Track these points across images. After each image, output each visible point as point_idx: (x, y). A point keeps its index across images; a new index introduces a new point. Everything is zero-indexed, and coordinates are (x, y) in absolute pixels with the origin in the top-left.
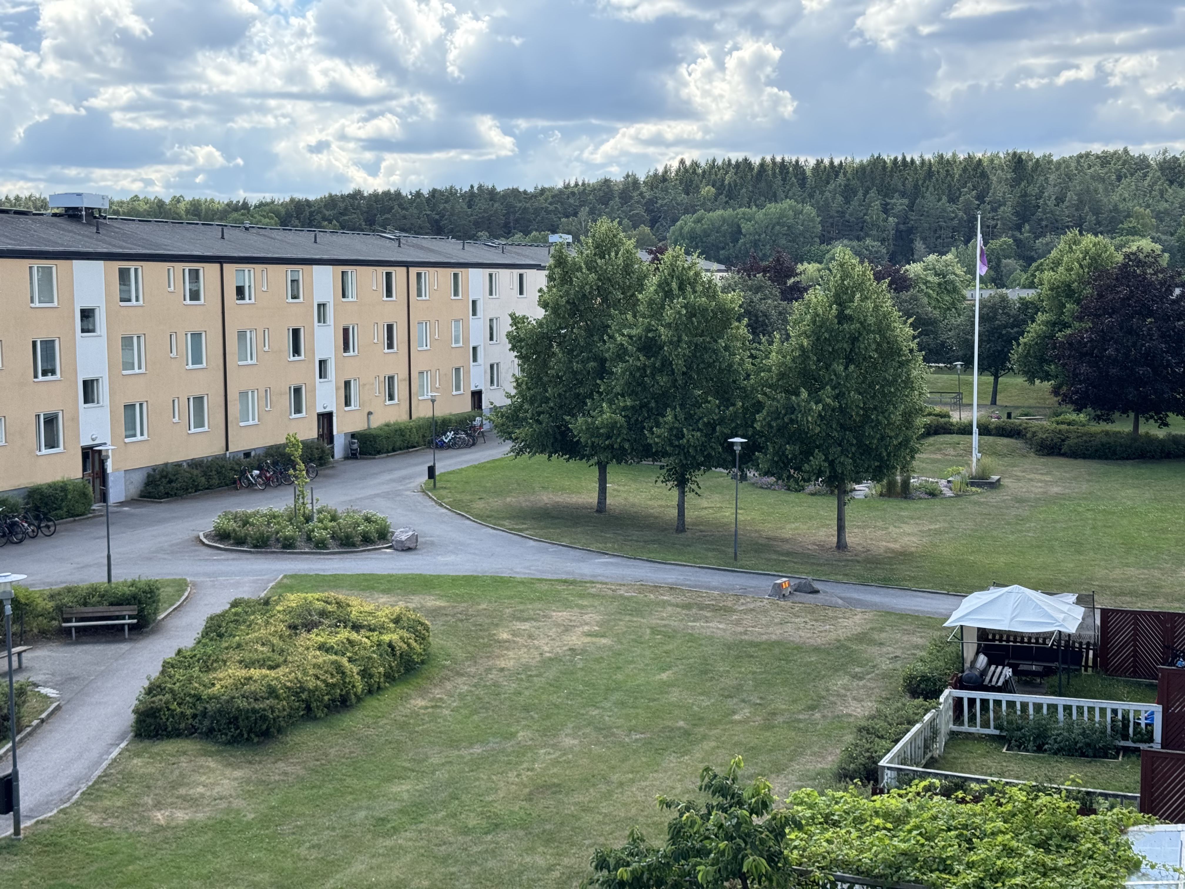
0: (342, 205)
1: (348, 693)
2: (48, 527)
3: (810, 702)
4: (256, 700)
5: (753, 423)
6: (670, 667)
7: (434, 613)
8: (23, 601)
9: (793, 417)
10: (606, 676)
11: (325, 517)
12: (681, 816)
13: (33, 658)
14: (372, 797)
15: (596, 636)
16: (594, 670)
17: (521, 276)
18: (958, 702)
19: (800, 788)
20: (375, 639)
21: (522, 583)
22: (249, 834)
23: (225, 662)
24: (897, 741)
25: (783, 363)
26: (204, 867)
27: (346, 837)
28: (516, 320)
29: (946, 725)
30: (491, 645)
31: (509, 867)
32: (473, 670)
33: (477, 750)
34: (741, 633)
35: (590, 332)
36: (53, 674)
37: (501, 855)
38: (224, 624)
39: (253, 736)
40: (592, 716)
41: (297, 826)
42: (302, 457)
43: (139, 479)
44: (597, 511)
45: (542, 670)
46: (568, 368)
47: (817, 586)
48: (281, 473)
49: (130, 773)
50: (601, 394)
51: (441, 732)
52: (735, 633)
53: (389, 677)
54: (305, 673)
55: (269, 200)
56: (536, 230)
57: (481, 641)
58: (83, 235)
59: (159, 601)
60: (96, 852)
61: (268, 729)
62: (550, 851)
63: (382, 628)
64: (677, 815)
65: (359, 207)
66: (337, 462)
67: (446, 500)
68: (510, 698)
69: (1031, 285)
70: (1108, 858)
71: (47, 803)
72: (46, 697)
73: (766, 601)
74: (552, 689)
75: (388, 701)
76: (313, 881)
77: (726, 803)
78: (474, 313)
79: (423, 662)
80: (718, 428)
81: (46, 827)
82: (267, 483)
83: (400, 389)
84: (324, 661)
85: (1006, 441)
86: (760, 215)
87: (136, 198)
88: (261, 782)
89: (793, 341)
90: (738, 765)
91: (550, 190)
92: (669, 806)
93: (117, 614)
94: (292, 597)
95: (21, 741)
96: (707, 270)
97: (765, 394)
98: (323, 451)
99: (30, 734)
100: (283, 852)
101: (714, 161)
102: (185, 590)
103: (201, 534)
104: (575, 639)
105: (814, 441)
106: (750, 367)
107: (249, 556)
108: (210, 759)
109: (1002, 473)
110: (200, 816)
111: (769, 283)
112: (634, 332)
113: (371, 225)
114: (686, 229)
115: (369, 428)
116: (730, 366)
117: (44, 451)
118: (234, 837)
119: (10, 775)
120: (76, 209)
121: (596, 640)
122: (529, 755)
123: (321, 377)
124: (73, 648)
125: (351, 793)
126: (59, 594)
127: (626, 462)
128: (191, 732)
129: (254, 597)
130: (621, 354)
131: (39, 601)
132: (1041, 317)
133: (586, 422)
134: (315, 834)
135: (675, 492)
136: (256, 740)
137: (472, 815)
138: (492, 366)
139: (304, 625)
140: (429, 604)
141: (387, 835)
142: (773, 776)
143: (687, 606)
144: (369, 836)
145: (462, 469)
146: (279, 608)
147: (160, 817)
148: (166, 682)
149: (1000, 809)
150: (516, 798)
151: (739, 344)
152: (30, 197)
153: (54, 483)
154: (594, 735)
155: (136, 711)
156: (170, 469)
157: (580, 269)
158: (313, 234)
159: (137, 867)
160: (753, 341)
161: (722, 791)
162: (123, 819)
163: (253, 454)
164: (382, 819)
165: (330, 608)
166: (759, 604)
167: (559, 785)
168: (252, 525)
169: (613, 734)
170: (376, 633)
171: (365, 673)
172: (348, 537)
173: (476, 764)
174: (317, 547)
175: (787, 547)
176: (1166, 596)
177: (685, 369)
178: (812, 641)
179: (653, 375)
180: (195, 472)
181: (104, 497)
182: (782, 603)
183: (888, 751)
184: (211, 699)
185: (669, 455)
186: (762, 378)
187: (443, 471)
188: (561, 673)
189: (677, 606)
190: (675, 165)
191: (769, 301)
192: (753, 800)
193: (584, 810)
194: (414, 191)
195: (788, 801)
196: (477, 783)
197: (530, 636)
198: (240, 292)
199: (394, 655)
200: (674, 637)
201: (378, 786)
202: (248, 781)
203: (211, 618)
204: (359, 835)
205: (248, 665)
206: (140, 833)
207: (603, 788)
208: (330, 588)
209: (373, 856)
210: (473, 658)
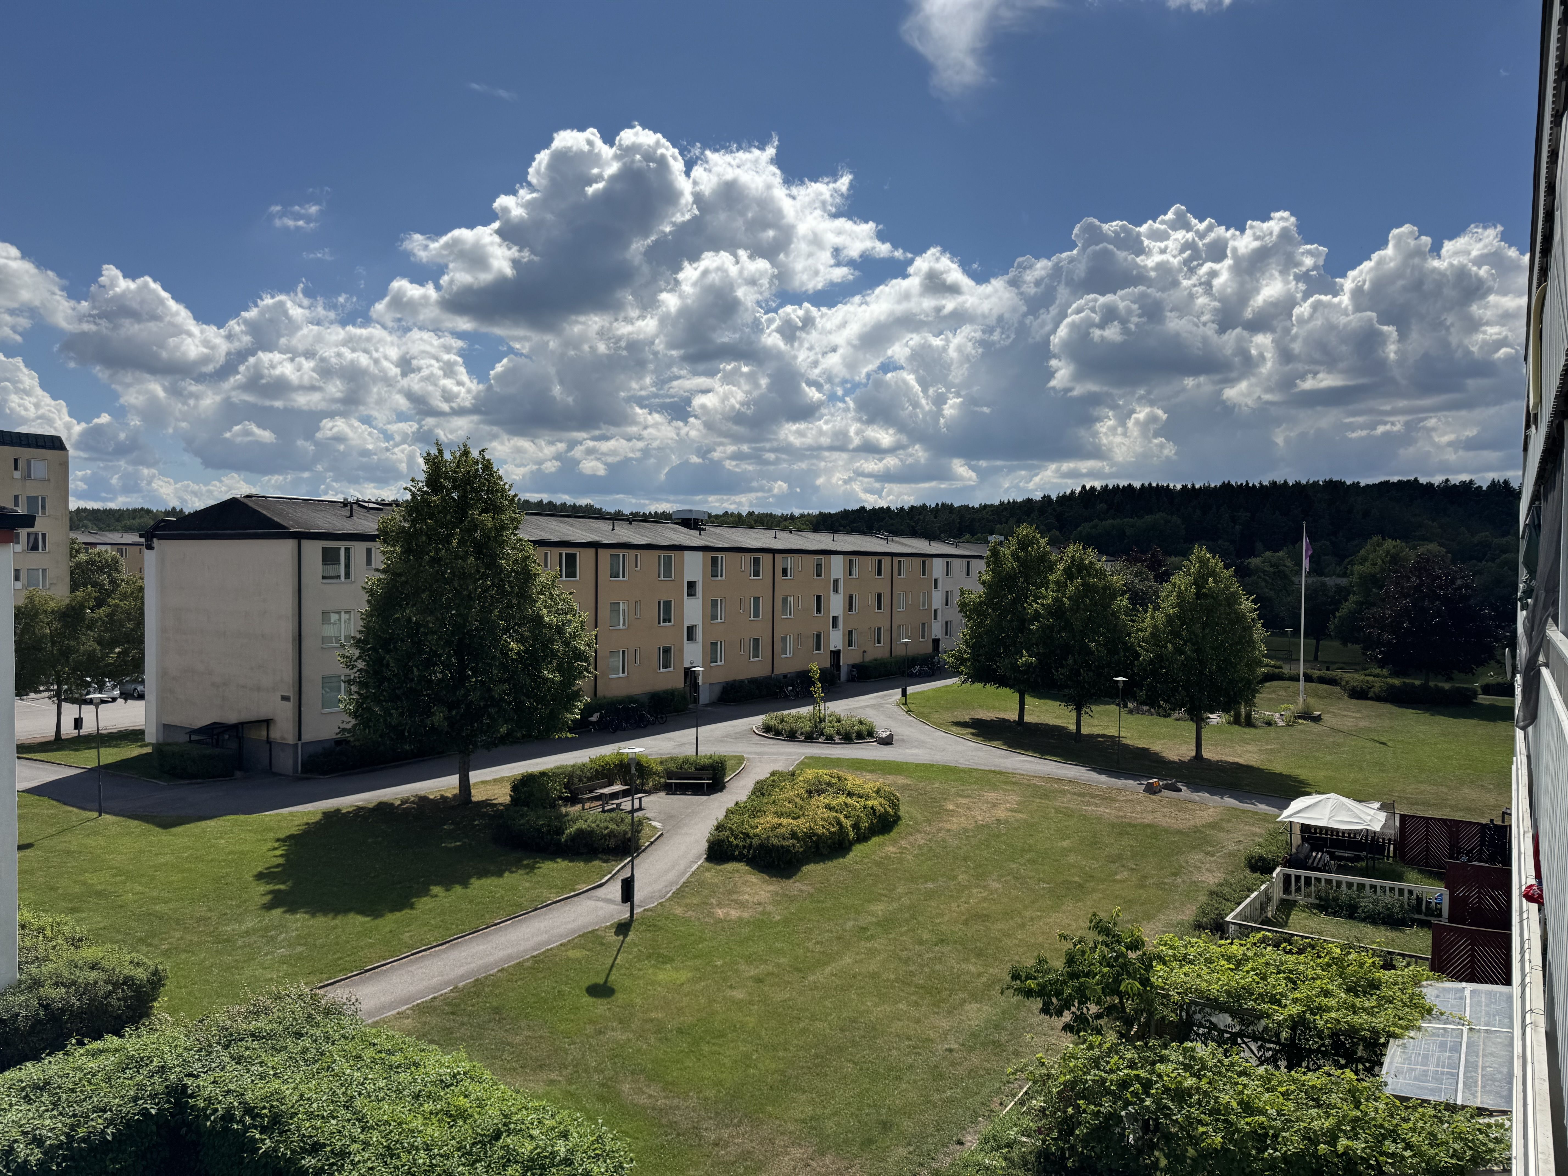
1: (844, 839)
2: (662, 718)
3: (1173, 870)
4: (784, 839)
5: (1132, 667)
6: (1069, 838)
7: (904, 788)
8: (644, 765)
9: (1162, 664)
10: (1022, 840)
11: (833, 720)
12: (1074, 947)
13: (648, 802)
14: (858, 912)
15: (1015, 812)
16: (1014, 836)
17: (968, 563)
18: (1287, 878)
19: (1164, 933)
20: (863, 803)
22: (776, 930)
23: (765, 812)
24: (1239, 904)
25: (1155, 626)
26: (747, 950)
27: (839, 938)
28: (963, 592)
29: (1277, 893)
30: (941, 813)
32: (928, 829)
33: (930, 885)
34: (1122, 817)
36: (660, 813)
37: (946, 961)
38: (765, 787)
40: (1011, 868)
41: (807, 928)
42: (820, 680)
43: (717, 690)
44: (1018, 724)
45: (976, 833)
47: (1179, 786)
48: (806, 689)
49: (703, 882)
50: (1021, 643)
51: (905, 871)
52: (1117, 817)
53: (873, 831)
54: (816, 824)
56: (980, 533)
57: (935, 809)
58: (693, 536)
59: (726, 769)
60: (679, 933)
61: (791, 860)
62: (980, 962)
63: (868, 797)
64: (1072, 946)
66: (842, 683)
67: (914, 712)
68: (953, 851)
69: (1344, 575)
70: (1405, 1005)
71: (651, 898)
72: (655, 827)
73: (1141, 795)
74: (983, 846)
75: (870, 846)
76: (817, 966)
77: (1109, 940)
78: (936, 587)
79: (894, 821)
80: (1106, 669)
81: (650, 913)
82: (796, 696)
83: (885, 636)
84: (829, 816)
85: (1325, 686)
86: (1139, 522)
88: (785, 895)
89: (1163, 611)
90: (1117, 913)
91: (992, 506)
92: (1066, 938)
93: (701, 776)
94: (809, 772)
95: (638, 855)
96: (1099, 561)
97: (1142, 647)
98: (833, 675)
99: (643, 851)
100: (797, 944)
102: (742, 763)
103: (756, 728)
104: (1001, 813)
106: (1130, 628)
107: (783, 743)
109: (1322, 710)
110: (746, 915)
111: (1146, 570)
112: (1045, 602)
114: (1085, 532)
115: (863, 661)
116: (1116, 627)
117: (662, 670)
118: (767, 931)
119: (629, 878)
120: (688, 519)
121: (1016, 814)
122: (966, 892)
123: (833, 628)
124: (673, 797)
125: (844, 908)
126: (666, 761)
127: (1039, 693)
128: (741, 858)
129: (786, 770)
130: (1037, 616)
131: (654, 765)
132: (1352, 598)
133: (1011, 662)
134: (819, 934)
135: (1074, 714)
137: (926, 931)
138: (947, 623)
139: (817, 791)
140: (899, 782)
141: (868, 939)
142: (1145, 922)
143: (1081, 795)
144: (855, 939)
145: (924, 691)
146: (801, 778)
147: (720, 913)
148: (727, 823)
149: (1319, 961)
150: (957, 922)
151: (1123, 612)
153: (667, 690)
154: (1013, 882)
155: (708, 841)
156: (737, 684)
157: (1008, 559)
158: (832, 535)
159: (705, 946)
160: (1133, 609)
161: (1106, 931)
162: (697, 912)
163: (788, 676)
164: (864, 928)
165: (833, 781)
166: (1136, 797)
167: (986, 916)
168: (787, 724)
169: (1027, 883)
170: (864, 799)
171: (855, 826)
172: (847, 734)
173: (930, 895)
174: (827, 739)
176: (1452, 807)
177: (1081, 629)
178: (1176, 826)
179: (1059, 632)
180: (752, 686)
181: (696, 701)
182: (1153, 797)
183: (1233, 910)
184: (755, 836)
185: (1070, 688)
186: (1140, 636)
187: (912, 693)
188: (990, 835)
189: (1074, 794)
190: (1078, 490)
191: (1146, 583)
192: (1129, 939)
193: (1004, 935)
195: (1155, 942)
196: (930, 909)
197: (968, 808)
198: (785, 572)
199: (875, 815)
200: (1072, 816)
201: (862, 905)
202: (777, 894)
203: (758, 782)
204: (848, 937)
205: (780, 815)
206: (707, 923)
207: (1019, 920)
208: (834, 768)
209: (857, 954)
210: (929, 821)
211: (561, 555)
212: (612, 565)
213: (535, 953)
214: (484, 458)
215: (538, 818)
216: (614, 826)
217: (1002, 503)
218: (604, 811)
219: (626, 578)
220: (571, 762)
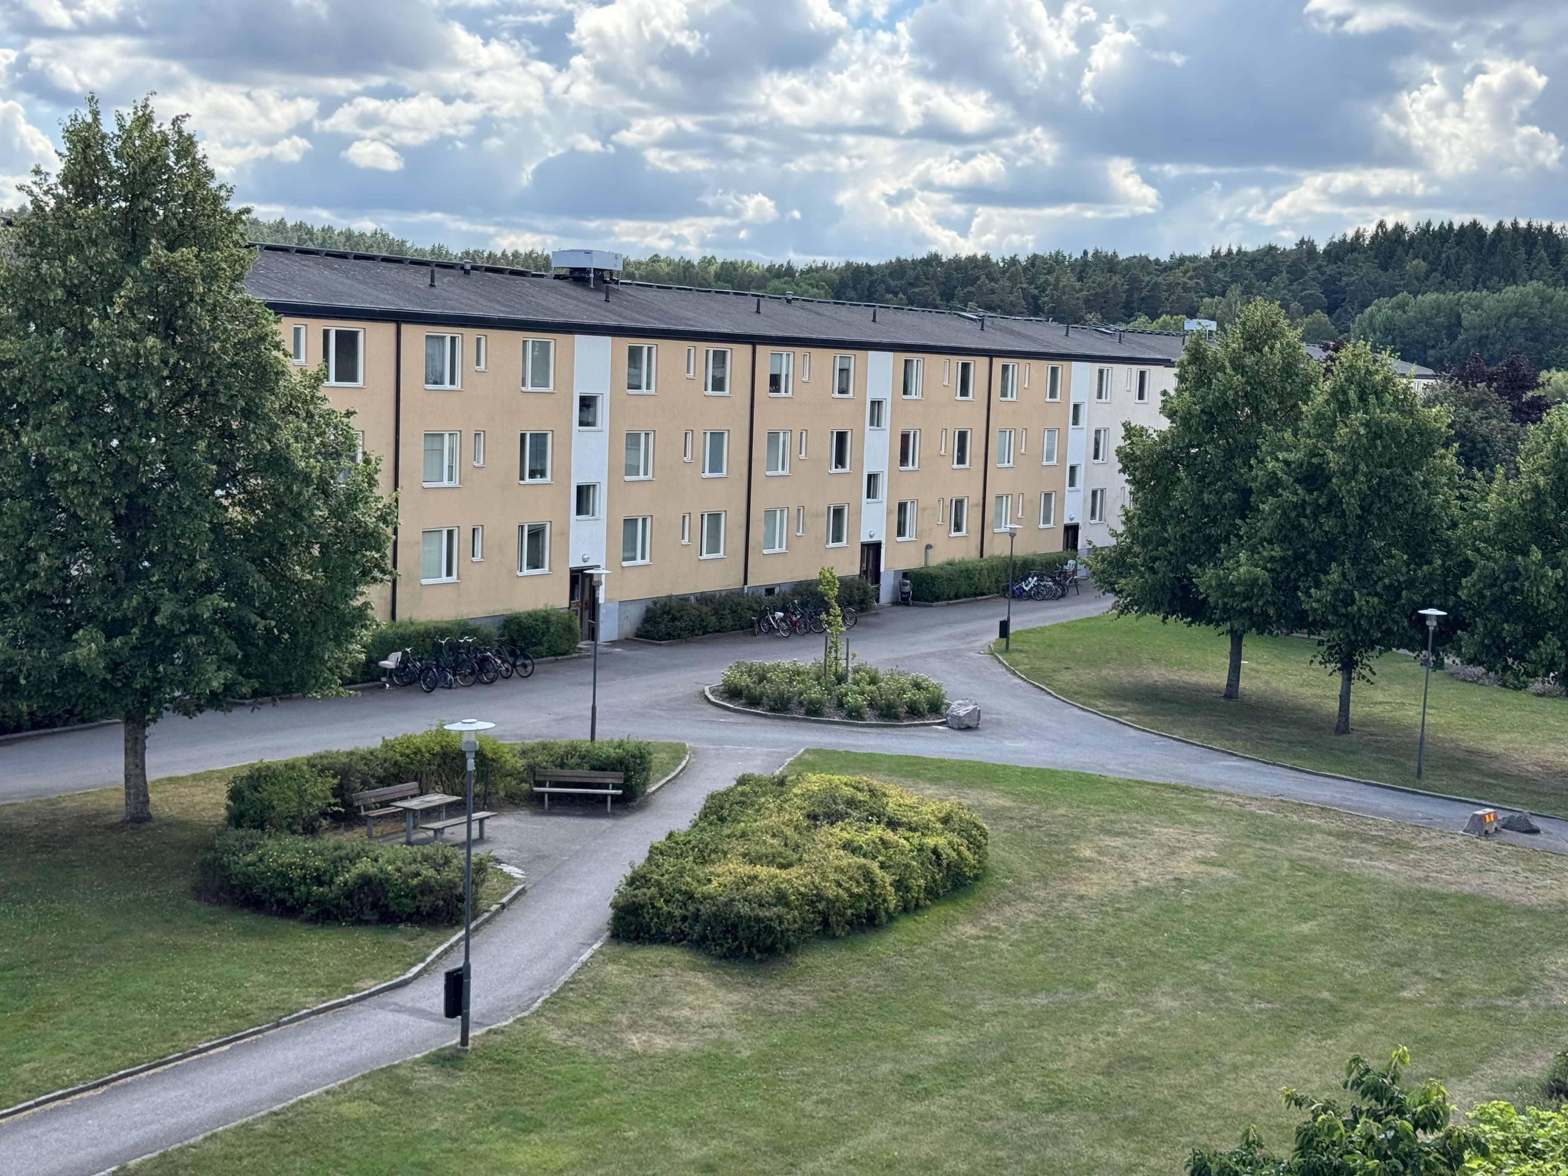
0: (912, 273)
1: (877, 908)
2: (525, 666)
3: (1515, 984)
4: (761, 905)
5: (1456, 589)
6: (1314, 917)
7: (996, 815)
8: (490, 755)
9: (1517, 584)
10: (1223, 920)
11: (862, 678)
12: (1315, 1119)
13: (497, 827)
14: (901, 1047)
15: (1213, 864)
16: (1208, 910)
17: (1142, 374)
19: (1490, 1100)
20: (916, 841)
21: (1116, 784)
22: (743, 1076)
23: (725, 853)
25: (1507, 509)
26: (685, 1111)
27: (863, 1094)
28: (1130, 431)
30: (1067, 864)
31: (1076, 1159)
32: (1042, 894)
33: (1041, 1000)
34: (1419, 879)
35: (1229, 454)
36: (519, 850)
37: (1066, 1143)
38: (727, 806)
39: (754, 951)
40: (1199, 972)
41: (803, 1073)
42: (838, 599)
43: (636, 614)
44: (1226, 696)
45: (1135, 903)
46: (1196, 500)
47: (1536, 823)
48: (811, 618)
49: (602, 982)
50: (1240, 538)
51: (994, 972)
52: (1411, 879)
53: (933, 894)
54: (824, 877)
55: (820, 265)
56: (1167, 313)
57: (1055, 856)
58: (590, 304)
59: (650, 769)
60: (556, 1077)
61: (773, 944)
62: (1132, 1145)
63: (925, 829)
64: (1310, 1117)
65: (935, 276)
66: (882, 607)
67: (1022, 667)
68: (1089, 936)
71: (502, 1009)
72: (509, 877)
73: (1459, 838)
74: (1147, 929)
75: (928, 923)
76: (819, 1145)
77: (1380, 1108)
78: (1076, 421)
79: (976, 878)
80: (1404, 593)
81: (499, 1038)
82: (793, 629)
83: (970, 518)
84: (849, 865)
86: (1489, 300)
87: (655, 259)
88: (761, 1011)
89: (1524, 479)
90: (1401, 1059)
91: (1194, 259)
92: (1299, 1103)
93: (599, 781)
94: (814, 778)
95: (477, 928)
96: (1403, 375)
97: (1477, 550)
98: (866, 593)
99: (487, 921)
100: (783, 1104)
101: (1429, 224)
102: (681, 759)
103: (707, 688)
104: (1183, 866)
105: (1547, 620)
106: (1457, 512)
107: (763, 721)
108: (700, 975)
110: (684, 1046)
111: (1495, 396)
112: (1291, 457)
113: (948, 300)
114: (1379, 318)
115: (927, 566)
116: (1429, 509)
117: (526, 572)
118: (724, 1077)
119: (460, 969)
120: (583, 270)
121: (1213, 870)
122: (1111, 1014)
123: (868, 497)
124: (544, 819)
125: (873, 1038)
126: (532, 750)
127: (1271, 633)
128: (678, 939)
129: (767, 775)
130: (1273, 486)
131: (508, 757)
133: (1218, 575)
134: (825, 1086)
135: (1338, 679)
136: (757, 957)
137: (1030, 1085)
138: (1094, 494)
139: (827, 816)
140: (989, 802)
141: (917, 1097)
142: (1453, 1080)
143: (1345, 836)
144: (893, 1097)
145: (1045, 628)
146: (796, 791)
147: (635, 1041)
148: (652, 872)
150: (1091, 1069)
151: (1444, 480)
152: (531, 253)
153: (535, 612)
154: (1201, 997)
155: (614, 905)
156: (674, 604)
157: (1222, 369)
158: (872, 310)
159: (605, 1102)
160: (1465, 475)
161: (1377, 1092)
162: (591, 1039)
163: (777, 590)
164: (912, 1077)
165: (860, 796)
166: (1449, 841)
167: (1149, 1059)
168: (770, 681)
169: (1228, 999)
170: (918, 834)
171: (900, 885)
172: (890, 706)
173: (1039, 1019)
174: (849, 715)
175: (1496, 765)
177: (1359, 512)
178: (1524, 900)
179: (1315, 516)
180: (705, 609)
181: (593, 634)
182: (1483, 843)
184: (705, 899)
185: (1332, 627)
186: (1475, 528)
187: (1019, 628)
188: (1161, 909)
189: (1330, 834)
190: (1370, 230)
191: (1494, 422)
192: (1419, 1109)
193: (1181, 1097)
194: (1007, 257)
195: (1471, 1115)
196: (1039, 1044)
197: (1122, 857)
198: (775, 382)
199: (939, 865)
200: (1322, 875)
201: (909, 1033)
202: (746, 1009)
203: (712, 797)
204: (881, 1093)
205: (753, 861)
206: (610, 1059)
207: (1210, 1070)
208: (863, 770)
209: (898, 1123)
210: (1043, 879)
211: (326, 333)
212: (429, 357)
213: (277, 1108)
214: (180, 133)
215: (284, 850)
216: (431, 872)
217: (1216, 256)
218: (409, 843)
219: (457, 386)
220: (346, 747)
